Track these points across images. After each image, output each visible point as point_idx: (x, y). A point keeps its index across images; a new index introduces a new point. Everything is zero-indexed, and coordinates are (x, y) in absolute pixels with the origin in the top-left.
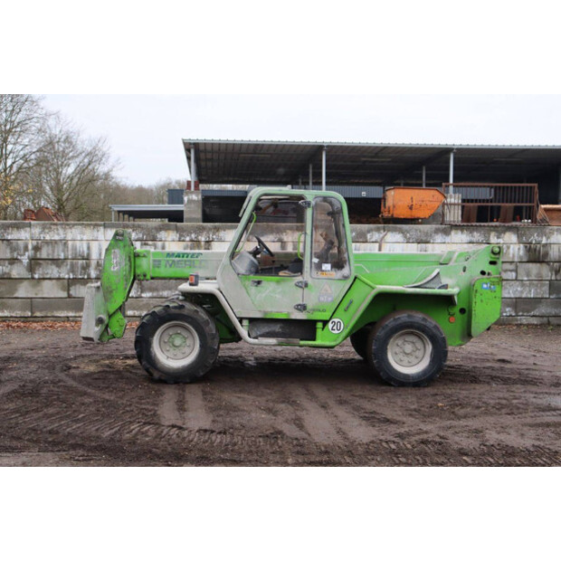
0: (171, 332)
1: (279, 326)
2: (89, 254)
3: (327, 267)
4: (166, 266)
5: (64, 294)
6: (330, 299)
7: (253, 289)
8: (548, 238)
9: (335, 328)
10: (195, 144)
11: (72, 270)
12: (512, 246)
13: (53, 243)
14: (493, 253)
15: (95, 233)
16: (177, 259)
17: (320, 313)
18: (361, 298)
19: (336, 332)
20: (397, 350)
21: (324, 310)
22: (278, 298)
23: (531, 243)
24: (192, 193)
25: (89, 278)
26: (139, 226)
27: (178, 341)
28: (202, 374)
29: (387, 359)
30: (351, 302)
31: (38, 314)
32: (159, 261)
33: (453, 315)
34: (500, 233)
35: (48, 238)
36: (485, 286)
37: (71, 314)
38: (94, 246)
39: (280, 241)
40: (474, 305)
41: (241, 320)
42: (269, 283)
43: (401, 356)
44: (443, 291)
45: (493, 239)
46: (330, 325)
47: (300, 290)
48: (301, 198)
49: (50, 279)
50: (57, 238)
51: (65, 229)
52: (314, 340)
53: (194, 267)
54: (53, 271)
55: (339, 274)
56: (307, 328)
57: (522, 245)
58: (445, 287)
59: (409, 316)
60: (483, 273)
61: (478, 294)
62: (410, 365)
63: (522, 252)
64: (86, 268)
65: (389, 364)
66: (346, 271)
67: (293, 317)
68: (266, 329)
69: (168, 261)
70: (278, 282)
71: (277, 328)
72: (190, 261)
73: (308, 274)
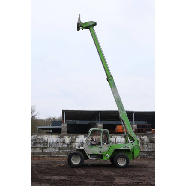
0: (75, 157)
2: (48, 141)
3: (105, 144)
5: (41, 151)
6: (106, 150)
7: (91, 148)
10: (66, 111)
11: (44, 145)
12: (146, 139)
13: (39, 139)
14: (138, 141)
15: (49, 136)
17: (104, 153)
18: (112, 150)
20: (119, 161)
22: (96, 150)
23: (150, 138)
24: (65, 124)
25: (47, 147)
26: (59, 135)
27: (76, 159)
28: (81, 166)
30: (110, 151)
31: (35, 156)
33: (130, 154)
34: (143, 135)
35: (38, 137)
37: (43, 156)
38: (49, 139)
40: (134, 152)
41: (89, 154)
42: (94, 148)
44: (128, 149)
45: (142, 137)
46: (106, 156)
47: (100, 148)
48: (100, 130)
49: (38, 147)
50: (40, 137)
51: (42, 135)
52: (103, 158)
54: (39, 145)
55: (107, 145)
56: (101, 156)
58: (128, 148)
59: (122, 154)
60: (136, 145)
61: (135, 149)
62: (122, 164)
63: (148, 140)
64: (47, 144)
65: (118, 164)
66: (109, 145)
67: (99, 154)
68: (93, 156)
70: (96, 147)
71: (96, 156)
73: (102, 145)
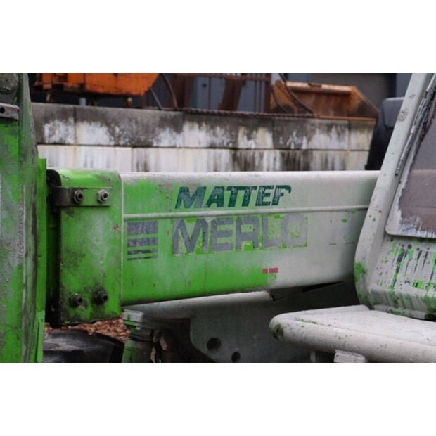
4: (174, 249)
8: (309, 140)
12: (266, 153)
23: (288, 149)
45: (242, 142)
53: (267, 243)
57: (278, 152)
69: (181, 222)
72: (251, 218)
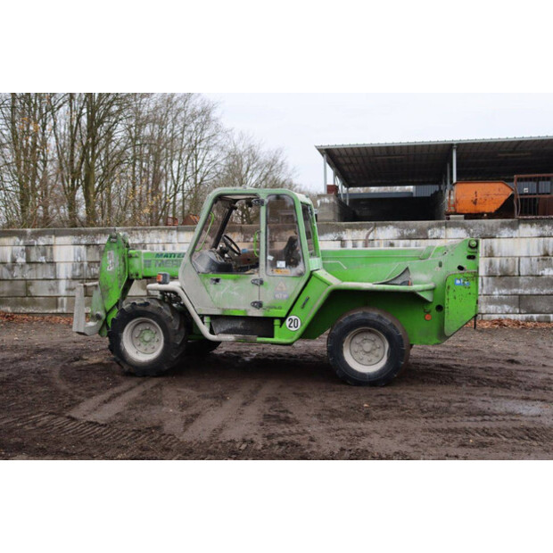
0: (140, 327)
1: (241, 323)
3: (281, 264)
4: (156, 266)
6: (285, 296)
7: (212, 287)
9: (292, 325)
10: (326, 150)
14: (470, 246)
16: (166, 259)
17: (276, 310)
18: (317, 297)
19: (294, 329)
20: (355, 348)
21: (280, 308)
22: (235, 295)
24: (324, 196)
27: (147, 337)
28: (166, 368)
29: (343, 358)
30: (307, 299)
32: (150, 261)
33: (428, 313)
36: (458, 282)
38: (169, 248)
39: (340, 239)
40: (446, 302)
41: (202, 316)
42: (227, 281)
43: (361, 355)
46: (287, 322)
47: (257, 287)
50: (137, 242)
51: (143, 234)
52: (272, 337)
55: (294, 271)
56: (265, 325)
59: (364, 313)
60: (461, 268)
61: (451, 291)
62: (370, 363)
65: (345, 363)
66: (300, 268)
67: (250, 314)
68: (228, 326)
69: (157, 261)
70: (235, 280)
71: (239, 325)
72: (177, 260)
73: (263, 272)
